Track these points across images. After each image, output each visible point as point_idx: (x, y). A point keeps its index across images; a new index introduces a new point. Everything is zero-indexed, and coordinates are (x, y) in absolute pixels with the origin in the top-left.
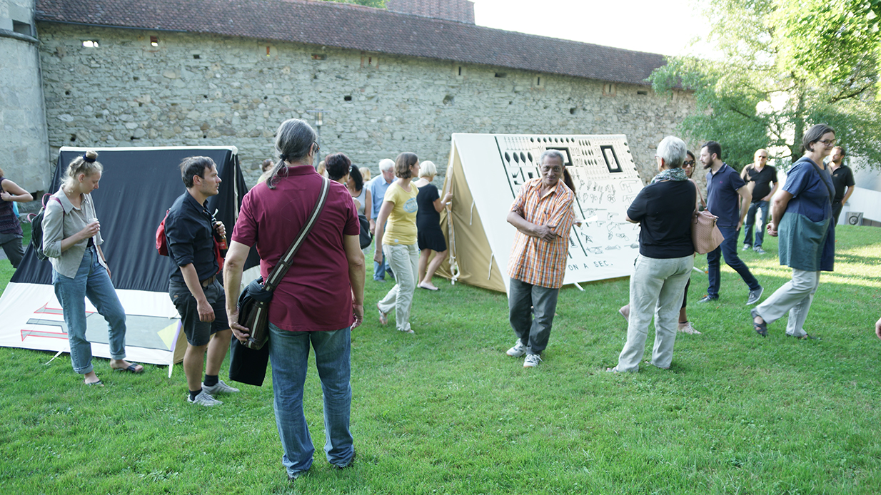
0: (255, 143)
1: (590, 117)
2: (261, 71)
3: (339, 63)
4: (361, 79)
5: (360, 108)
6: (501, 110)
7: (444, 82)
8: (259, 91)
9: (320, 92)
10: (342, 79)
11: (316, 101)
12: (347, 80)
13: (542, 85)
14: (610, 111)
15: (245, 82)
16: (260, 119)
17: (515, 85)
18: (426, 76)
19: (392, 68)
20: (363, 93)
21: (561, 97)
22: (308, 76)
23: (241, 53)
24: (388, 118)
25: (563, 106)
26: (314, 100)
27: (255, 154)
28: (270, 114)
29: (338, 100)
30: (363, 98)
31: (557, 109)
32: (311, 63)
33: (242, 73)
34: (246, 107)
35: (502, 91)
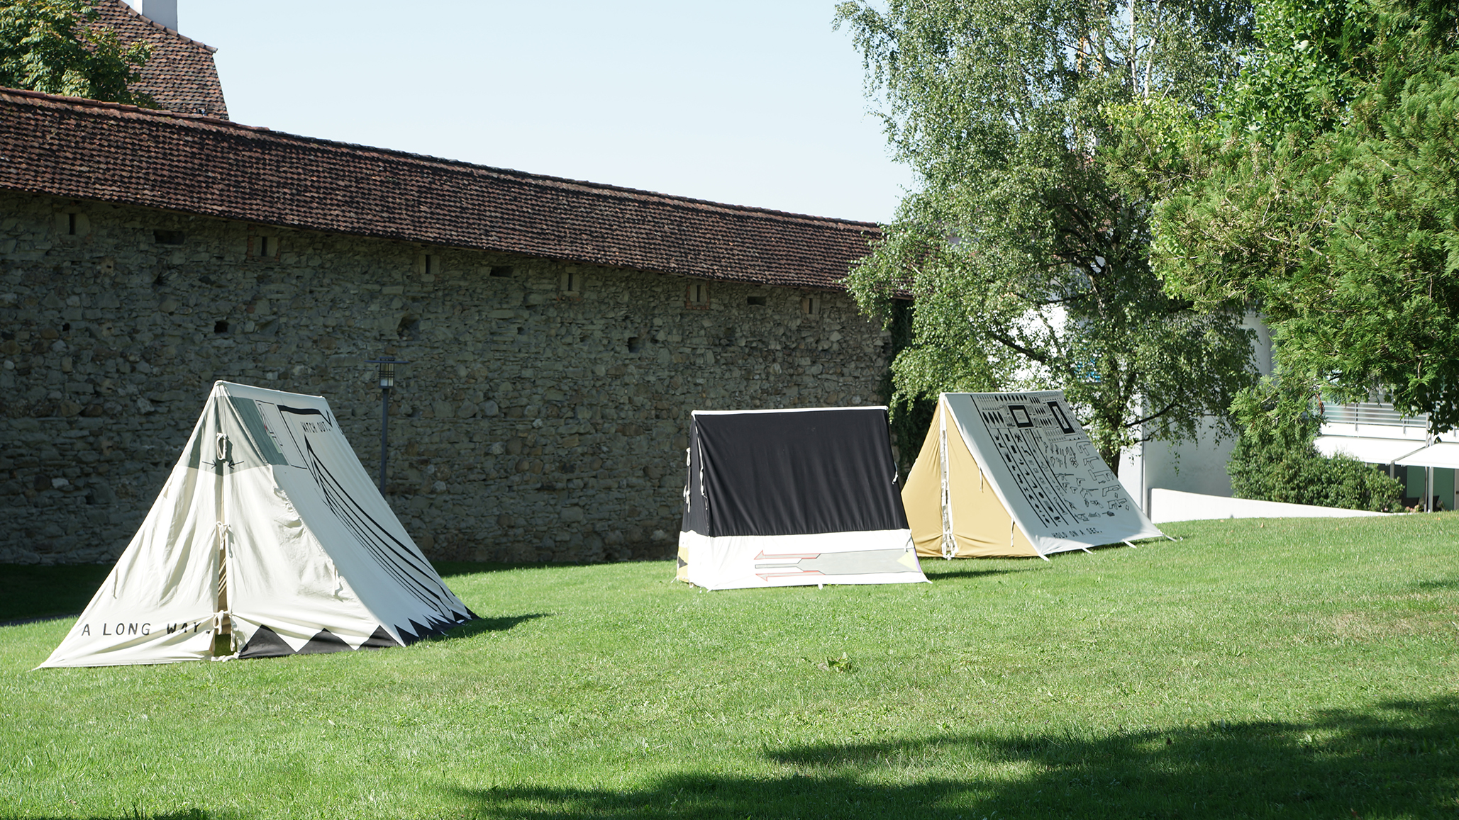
0: (43, 430)
1: (664, 356)
2: (58, 270)
3: (207, 251)
4: (245, 281)
5: (247, 348)
6: (504, 347)
7: (399, 290)
8: (55, 312)
9: (171, 314)
10: (212, 283)
11: (163, 334)
12: (220, 287)
13: (575, 292)
15: (27, 292)
16: (56, 375)
17: (527, 292)
18: (367, 277)
19: (304, 258)
20: (251, 315)
21: (611, 315)
22: (148, 279)
23: (21, 228)
24: (297, 370)
25: (615, 335)
26: (159, 331)
27: (44, 455)
28: (74, 363)
29: (205, 330)
30: (250, 326)
31: (605, 342)
32: (155, 251)
33: (20, 272)
34: (29, 348)
35: (505, 306)
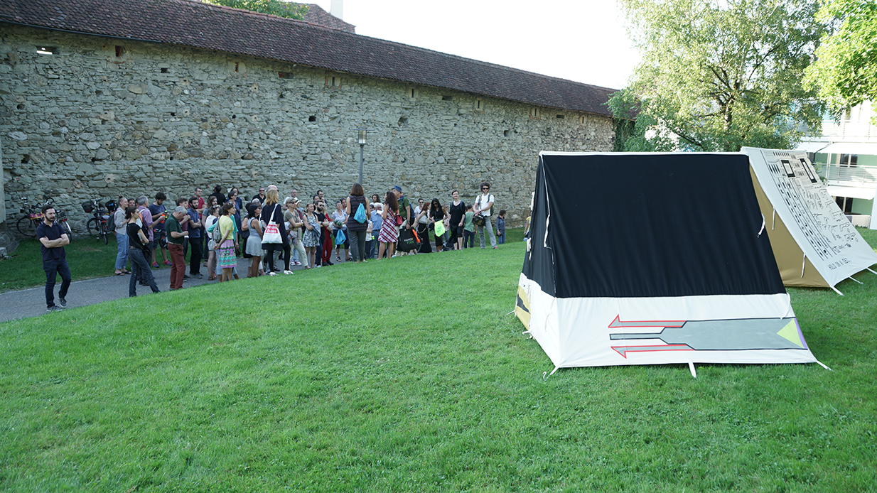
0: (223, 165)
1: (520, 139)
2: (229, 88)
3: (305, 83)
4: (324, 98)
5: (325, 129)
6: (448, 132)
7: (399, 104)
8: (228, 109)
9: (287, 112)
10: (308, 98)
11: (283, 121)
12: (311, 100)
13: (481, 109)
14: (536, 133)
15: (214, 99)
16: (228, 139)
17: (459, 108)
18: (383, 98)
19: (353, 88)
20: (327, 114)
21: (497, 120)
22: (275, 95)
23: (210, 68)
24: (349, 140)
25: (498, 128)
26: (281, 120)
27: (223, 177)
28: (238, 134)
29: (304, 120)
30: (326, 119)
31: (494, 132)
32: (279, 82)
33: (210, 89)
34: (215, 126)
35: (449, 114)
